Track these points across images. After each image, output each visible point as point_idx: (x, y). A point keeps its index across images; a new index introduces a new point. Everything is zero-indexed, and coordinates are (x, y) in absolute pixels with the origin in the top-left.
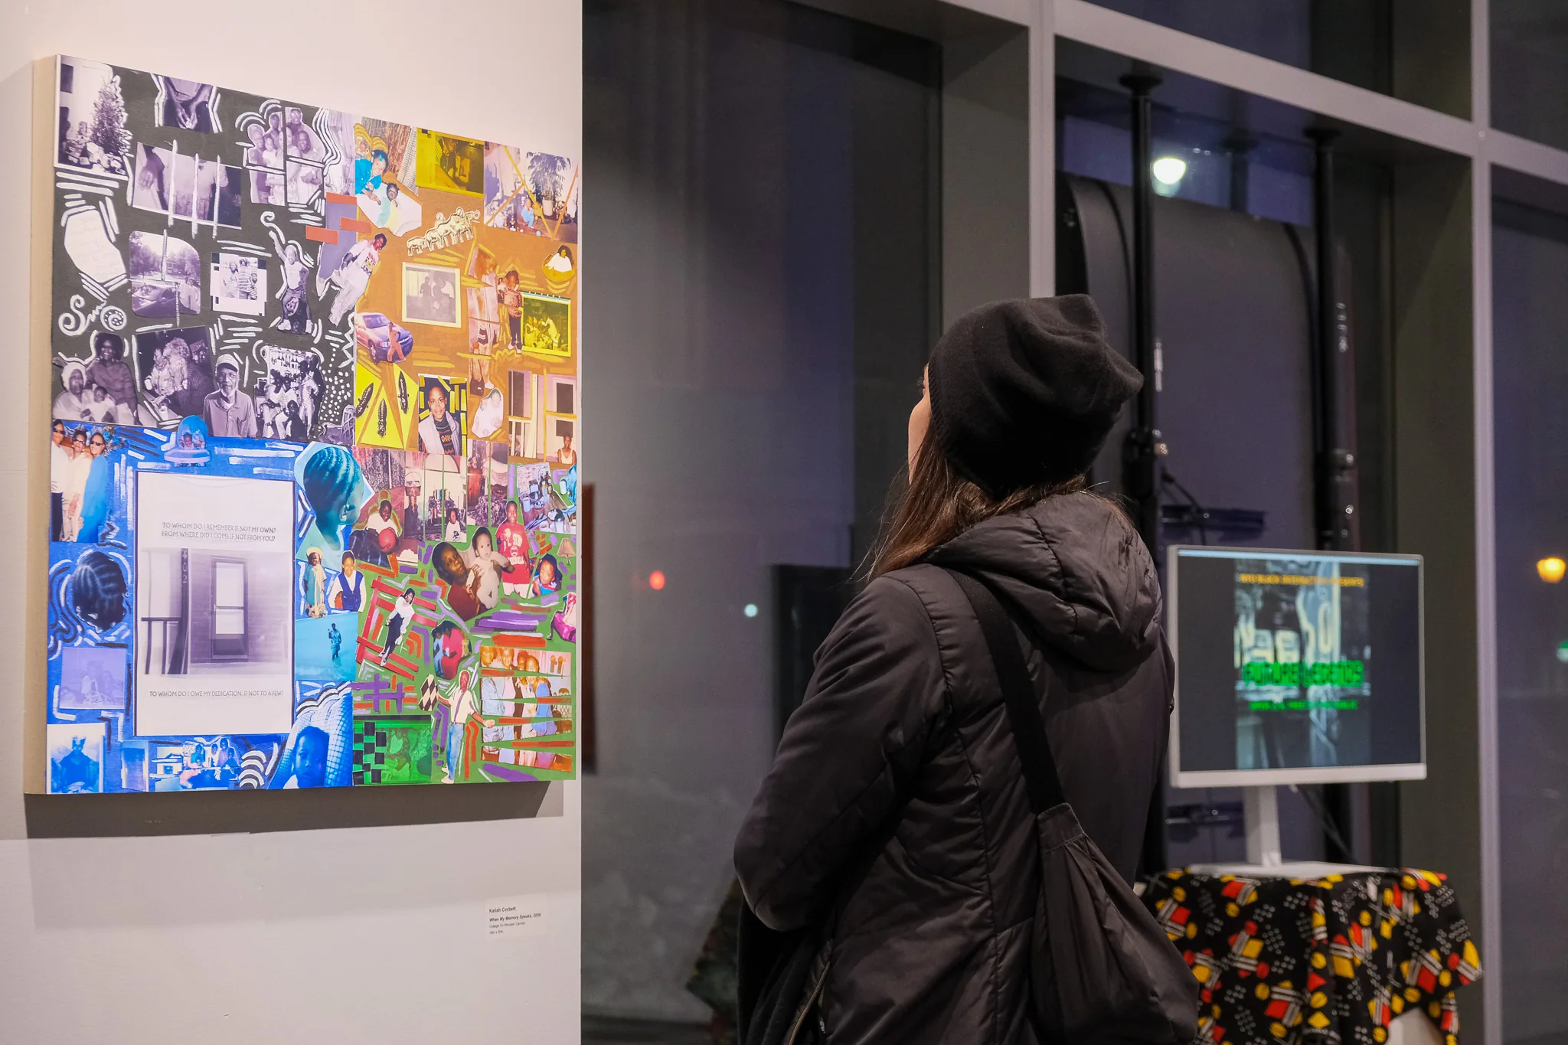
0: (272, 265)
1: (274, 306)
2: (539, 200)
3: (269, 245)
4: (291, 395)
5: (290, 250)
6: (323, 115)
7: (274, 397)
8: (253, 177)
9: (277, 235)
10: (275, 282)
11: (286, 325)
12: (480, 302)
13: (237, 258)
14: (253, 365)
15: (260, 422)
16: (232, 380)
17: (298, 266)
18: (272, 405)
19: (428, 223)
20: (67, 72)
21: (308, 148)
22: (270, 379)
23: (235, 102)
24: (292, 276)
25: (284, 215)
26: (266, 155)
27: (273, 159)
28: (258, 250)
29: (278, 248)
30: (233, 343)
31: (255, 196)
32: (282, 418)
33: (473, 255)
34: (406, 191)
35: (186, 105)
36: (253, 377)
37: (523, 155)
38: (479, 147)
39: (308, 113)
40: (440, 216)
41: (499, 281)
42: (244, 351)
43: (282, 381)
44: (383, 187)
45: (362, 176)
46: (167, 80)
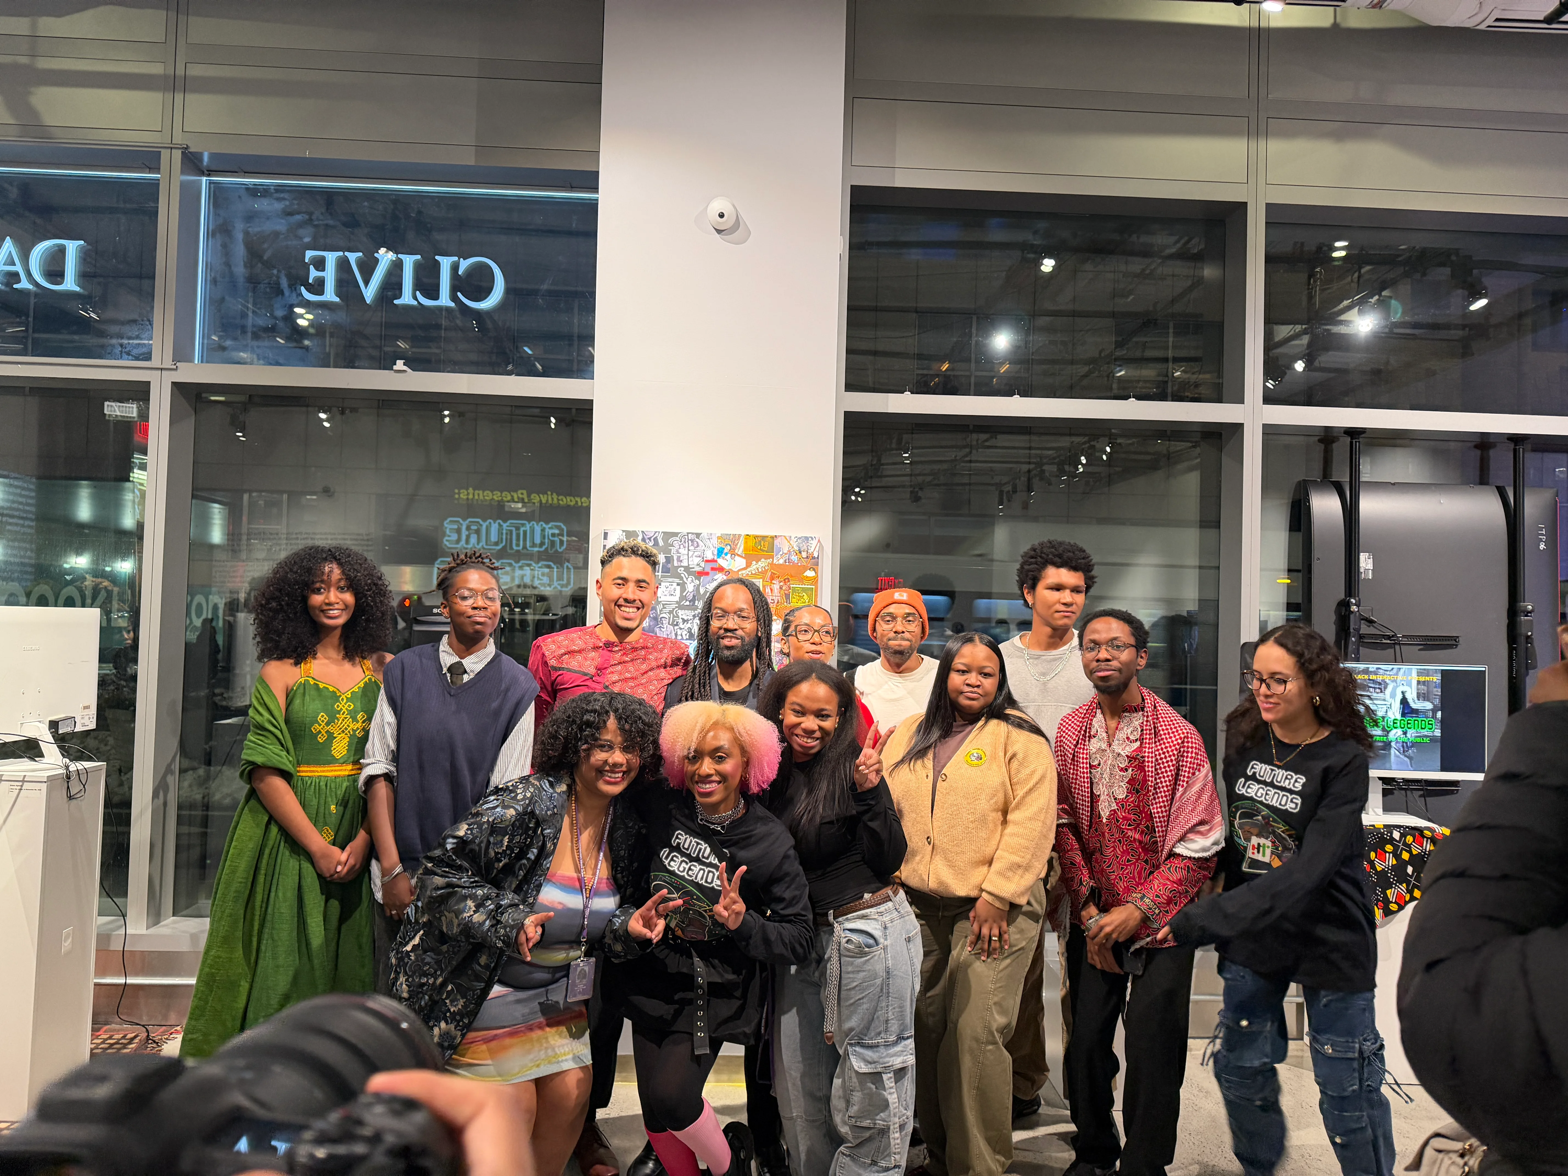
0: (682, 586)
1: (683, 598)
2: (800, 553)
3: (682, 579)
4: (689, 625)
5: (690, 579)
6: (704, 535)
7: (682, 626)
8: (675, 558)
9: (684, 575)
10: (683, 589)
11: (688, 603)
12: (771, 590)
13: (668, 584)
14: (674, 616)
15: (676, 635)
16: (665, 622)
17: (693, 584)
18: (681, 629)
19: (748, 565)
20: (606, 534)
21: (698, 546)
22: (681, 621)
23: (668, 535)
24: (690, 587)
25: (687, 569)
26: (680, 551)
27: (683, 551)
28: (677, 581)
29: (685, 579)
30: (667, 610)
31: (676, 564)
32: (684, 633)
33: (769, 574)
34: (739, 555)
35: (650, 539)
36: (674, 621)
37: (793, 538)
38: (772, 537)
39: (698, 535)
40: (754, 563)
41: (780, 582)
42: (671, 612)
43: (684, 621)
44: (729, 555)
45: (720, 552)
46: (643, 532)
